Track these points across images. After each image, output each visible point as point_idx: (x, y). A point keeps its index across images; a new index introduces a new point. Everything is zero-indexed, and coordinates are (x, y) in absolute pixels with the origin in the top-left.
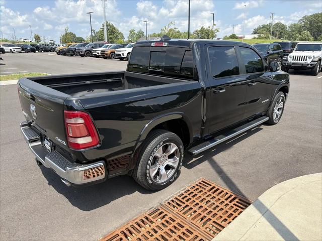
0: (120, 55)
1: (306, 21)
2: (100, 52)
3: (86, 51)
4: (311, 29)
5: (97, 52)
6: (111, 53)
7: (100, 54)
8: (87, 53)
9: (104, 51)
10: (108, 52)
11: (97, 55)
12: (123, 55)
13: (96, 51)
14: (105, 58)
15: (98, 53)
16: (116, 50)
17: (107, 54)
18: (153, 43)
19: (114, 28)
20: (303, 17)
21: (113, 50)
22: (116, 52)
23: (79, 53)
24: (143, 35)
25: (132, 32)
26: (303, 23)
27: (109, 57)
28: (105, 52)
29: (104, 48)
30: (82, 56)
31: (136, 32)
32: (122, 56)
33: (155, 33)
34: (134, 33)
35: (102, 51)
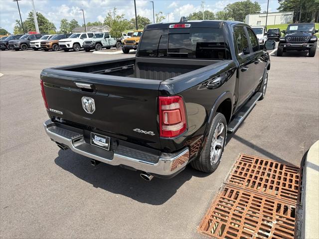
0: (65, 46)
1: (230, 9)
2: (39, 44)
3: (21, 44)
4: (235, 16)
5: (36, 44)
6: (53, 44)
7: (40, 46)
8: (23, 46)
9: (45, 43)
10: (50, 44)
11: (36, 47)
12: (69, 45)
13: (34, 43)
14: (46, 50)
15: (37, 46)
16: (60, 41)
17: (48, 46)
18: (171, 26)
19: (44, 18)
20: (227, 6)
21: (55, 41)
22: (60, 44)
23: (13, 46)
24: (77, 25)
25: (64, 22)
26: (227, 11)
27: (52, 49)
28: (47, 44)
29: (43, 39)
30: (17, 50)
31: (69, 22)
32: (68, 47)
33: (90, 23)
34: (67, 23)
35: (42, 43)
